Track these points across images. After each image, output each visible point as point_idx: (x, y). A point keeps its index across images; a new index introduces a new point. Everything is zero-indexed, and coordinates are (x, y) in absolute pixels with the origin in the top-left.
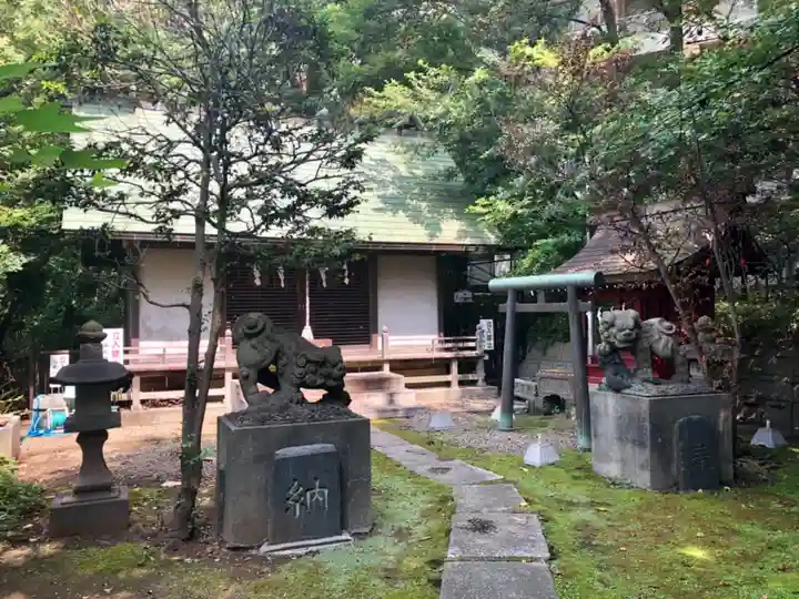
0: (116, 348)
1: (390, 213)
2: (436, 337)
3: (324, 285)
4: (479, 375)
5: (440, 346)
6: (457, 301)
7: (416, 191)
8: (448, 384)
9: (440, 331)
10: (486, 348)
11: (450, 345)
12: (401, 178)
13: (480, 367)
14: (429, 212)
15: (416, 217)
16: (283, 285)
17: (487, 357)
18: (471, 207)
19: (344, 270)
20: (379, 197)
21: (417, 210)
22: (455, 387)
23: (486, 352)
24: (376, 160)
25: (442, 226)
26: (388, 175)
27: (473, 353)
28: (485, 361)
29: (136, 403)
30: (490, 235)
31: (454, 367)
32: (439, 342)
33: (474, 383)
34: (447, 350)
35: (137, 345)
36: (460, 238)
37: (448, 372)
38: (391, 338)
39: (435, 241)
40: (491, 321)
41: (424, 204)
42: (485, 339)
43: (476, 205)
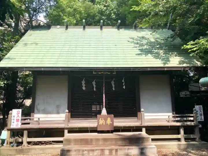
0: (18, 118)
1: (144, 55)
2: (171, 114)
3: (114, 89)
4: (197, 136)
5: (173, 119)
6: (181, 96)
7: (158, 46)
8: (179, 140)
9: (173, 111)
10: (200, 120)
11: (179, 119)
12: (151, 42)
13: (197, 131)
14: (164, 54)
15: (157, 56)
16: (95, 90)
17: (200, 126)
18: (185, 46)
19: (123, 82)
20: (139, 50)
21: (158, 53)
22: (183, 142)
23: (200, 122)
24: (140, 37)
25: (171, 59)
26: (144, 42)
27: (193, 123)
28: (200, 128)
29: (25, 143)
30: (197, 62)
31: (182, 131)
32: (173, 117)
33: (194, 140)
34: (177, 121)
35: (33, 116)
36: (180, 64)
37: (179, 133)
38: (145, 114)
39: (167, 66)
40: (201, 106)
41: (161, 51)
42: (199, 115)
43: (188, 45)
